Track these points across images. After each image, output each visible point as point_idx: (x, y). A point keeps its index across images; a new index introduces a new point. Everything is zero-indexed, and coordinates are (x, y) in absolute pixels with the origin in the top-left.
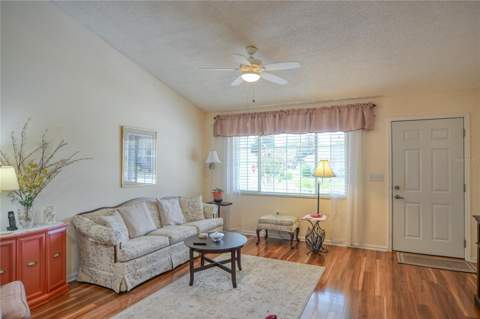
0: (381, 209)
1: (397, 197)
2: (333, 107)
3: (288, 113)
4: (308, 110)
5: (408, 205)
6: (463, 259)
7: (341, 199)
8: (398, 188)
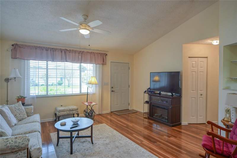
0: (108, 96)
1: (112, 91)
2: (91, 53)
3: (70, 51)
4: (80, 52)
5: (115, 94)
6: (129, 109)
7: (94, 94)
8: (112, 88)
